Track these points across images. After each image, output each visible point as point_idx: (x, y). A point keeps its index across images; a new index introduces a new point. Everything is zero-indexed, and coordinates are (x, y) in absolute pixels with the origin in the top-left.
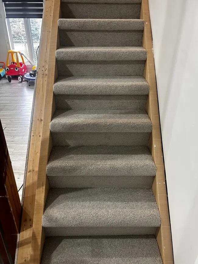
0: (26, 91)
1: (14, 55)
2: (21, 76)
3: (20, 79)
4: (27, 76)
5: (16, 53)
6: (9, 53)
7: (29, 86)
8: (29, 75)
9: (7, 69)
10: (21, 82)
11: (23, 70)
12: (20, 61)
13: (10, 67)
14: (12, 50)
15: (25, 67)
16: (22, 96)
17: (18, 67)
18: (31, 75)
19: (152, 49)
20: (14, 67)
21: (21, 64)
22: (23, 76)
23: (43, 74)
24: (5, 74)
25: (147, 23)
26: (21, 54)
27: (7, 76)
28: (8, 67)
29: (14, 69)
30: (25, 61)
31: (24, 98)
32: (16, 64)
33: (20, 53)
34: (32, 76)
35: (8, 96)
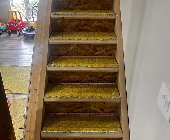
0: (23, 44)
1: (14, 14)
2: (19, 31)
3: (18, 33)
4: (24, 31)
5: (16, 12)
6: (9, 12)
7: (26, 39)
8: (26, 30)
9: (8, 25)
10: (19, 36)
11: (21, 26)
12: (19, 18)
13: (10, 24)
14: (12, 10)
15: (23, 23)
16: (20, 49)
17: (17, 24)
18: (27, 30)
19: (122, 37)
20: (14, 23)
21: (19, 21)
22: (21, 31)
23: (38, 52)
24: (6, 28)
25: (118, 15)
26: (20, 13)
27: (7, 31)
28: (8, 24)
29: (13, 25)
30: (23, 18)
31: (21, 51)
32: (15, 21)
33: (18, 12)
34: (28, 32)
35: (8, 49)
